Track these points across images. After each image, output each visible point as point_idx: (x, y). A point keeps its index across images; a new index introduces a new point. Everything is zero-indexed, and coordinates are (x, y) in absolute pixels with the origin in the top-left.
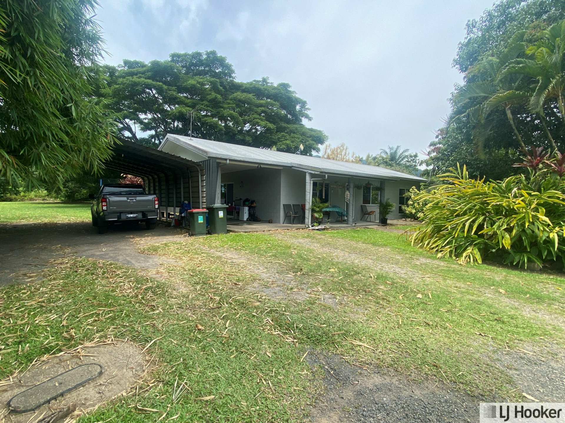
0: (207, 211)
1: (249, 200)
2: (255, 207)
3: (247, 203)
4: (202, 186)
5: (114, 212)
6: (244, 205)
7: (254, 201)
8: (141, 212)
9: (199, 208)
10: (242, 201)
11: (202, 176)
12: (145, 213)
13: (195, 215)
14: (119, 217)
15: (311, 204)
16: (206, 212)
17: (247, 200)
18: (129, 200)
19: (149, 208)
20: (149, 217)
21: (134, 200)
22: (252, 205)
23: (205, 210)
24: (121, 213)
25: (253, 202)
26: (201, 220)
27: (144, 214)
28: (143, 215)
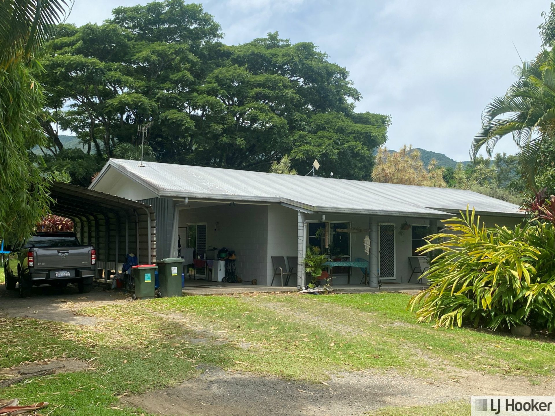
0: (157, 267)
1: (227, 250)
2: (234, 261)
3: (223, 255)
4: (152, 234)
5: (42, 270)
6: (220, 258)
7: (234, 252)
8: (73, 269)
9: (147, 263)
10: (216, 252)
11: (152, 220)
12: (79, 271)
13: (141, 273)
14: (48, 276)
15: (304, 256)
16: (155, 269)
17: (224, 250)
18: (60, 254)
19: (85, 263)
20: (83, 276)
21: (67, 254)
22: (230, 258)
23: (154, 266)
24: (50, 270)
25: (231, 253)
26: (148, 279)
27: (77, 271)
28: (76, 273)
